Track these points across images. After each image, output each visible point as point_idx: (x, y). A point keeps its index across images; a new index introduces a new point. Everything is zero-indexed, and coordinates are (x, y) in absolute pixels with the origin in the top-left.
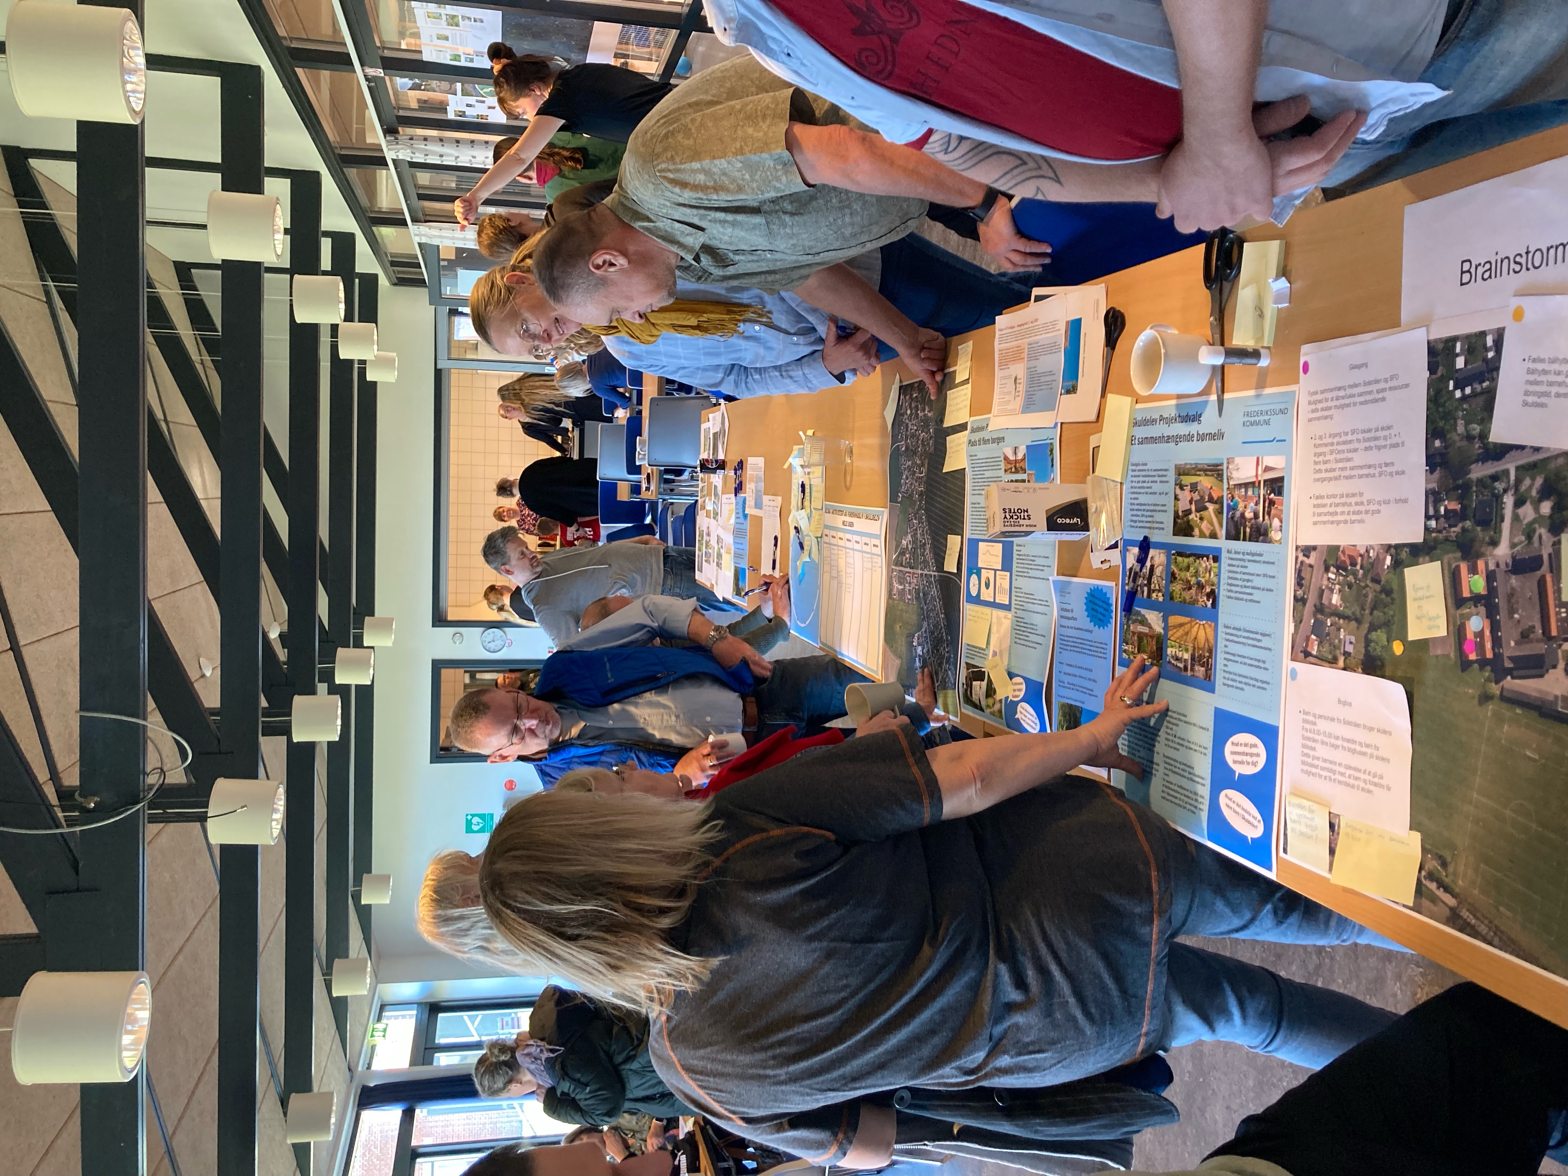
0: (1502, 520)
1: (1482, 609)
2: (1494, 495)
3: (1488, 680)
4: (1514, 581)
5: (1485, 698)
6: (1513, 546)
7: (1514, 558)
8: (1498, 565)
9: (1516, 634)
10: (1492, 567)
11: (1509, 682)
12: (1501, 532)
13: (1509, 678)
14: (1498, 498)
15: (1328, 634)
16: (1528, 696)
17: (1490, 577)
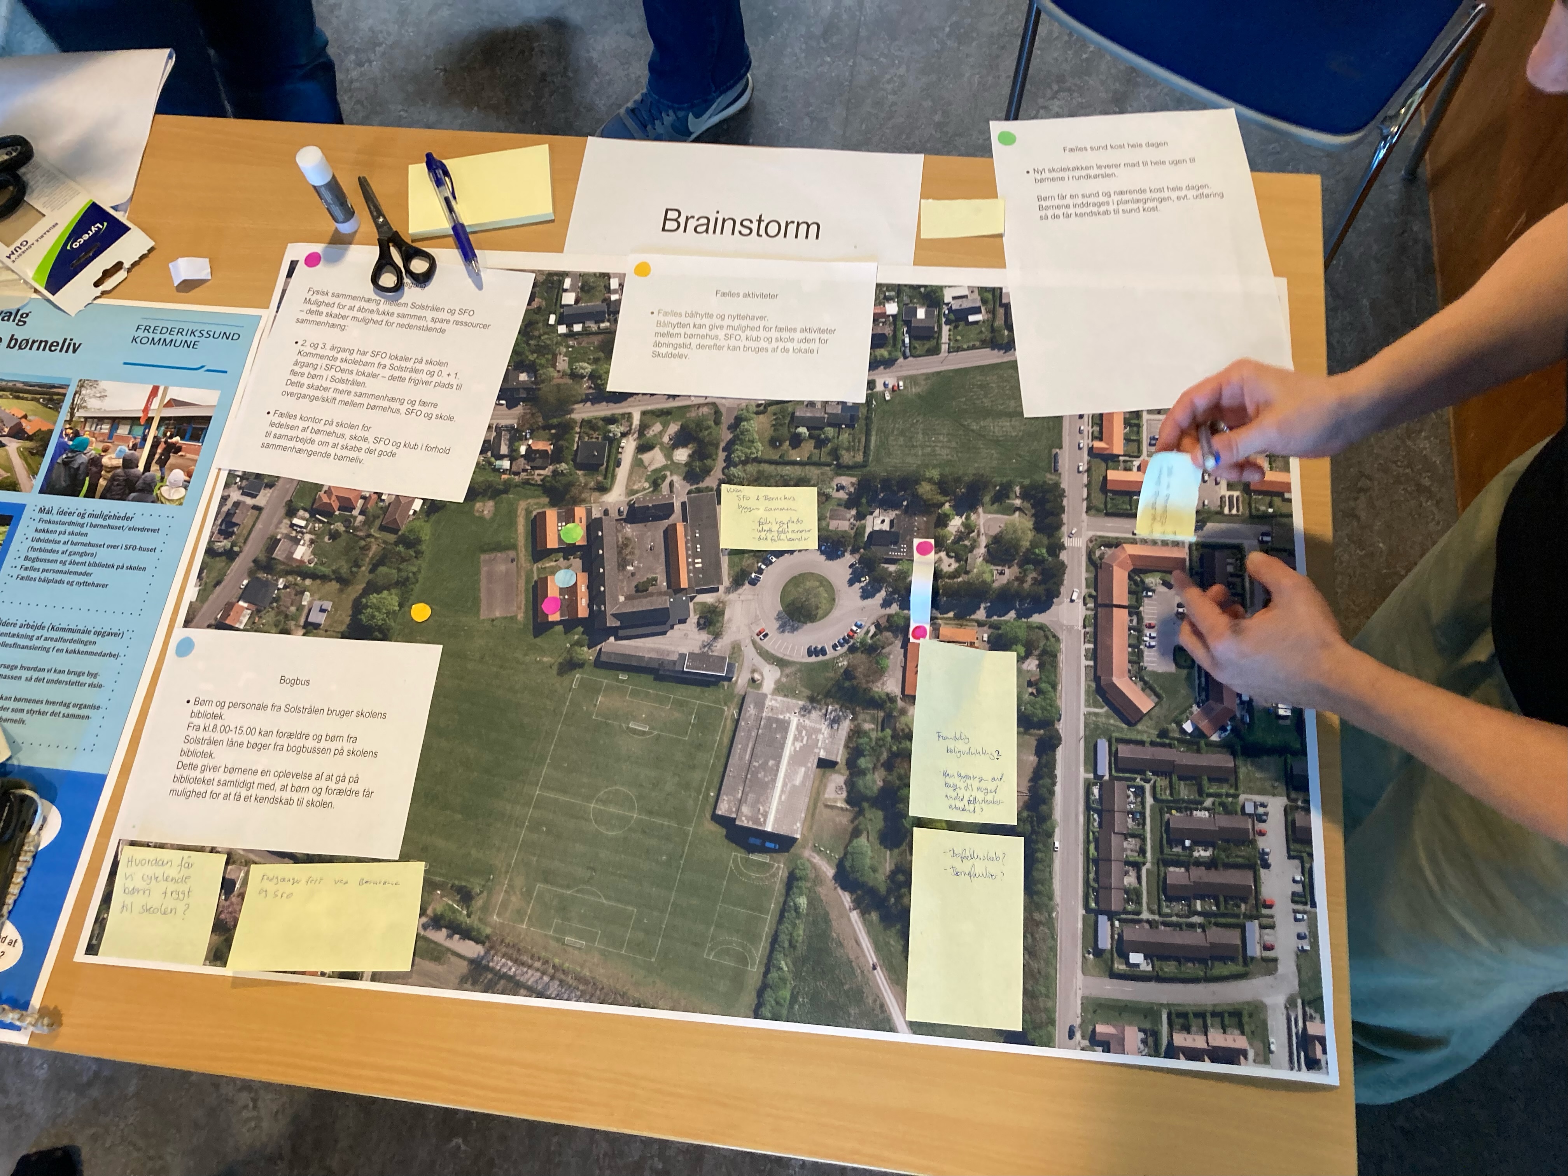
0: (618, 464)
1: (577, 563)
2: (606, 438)
3: (579, 644)
4: (629, 530)
5: (570, 665)
6: (631, 492)
7: (631, 506)
8: (606, 513)
9: (629, 587)
10: (596, 514)
11: (611, 644)
12: (614, 477)
13: (612, 639)
14: (614, 443)
15: (277, 600)
16: (641, 658)
17: (593, 526)
